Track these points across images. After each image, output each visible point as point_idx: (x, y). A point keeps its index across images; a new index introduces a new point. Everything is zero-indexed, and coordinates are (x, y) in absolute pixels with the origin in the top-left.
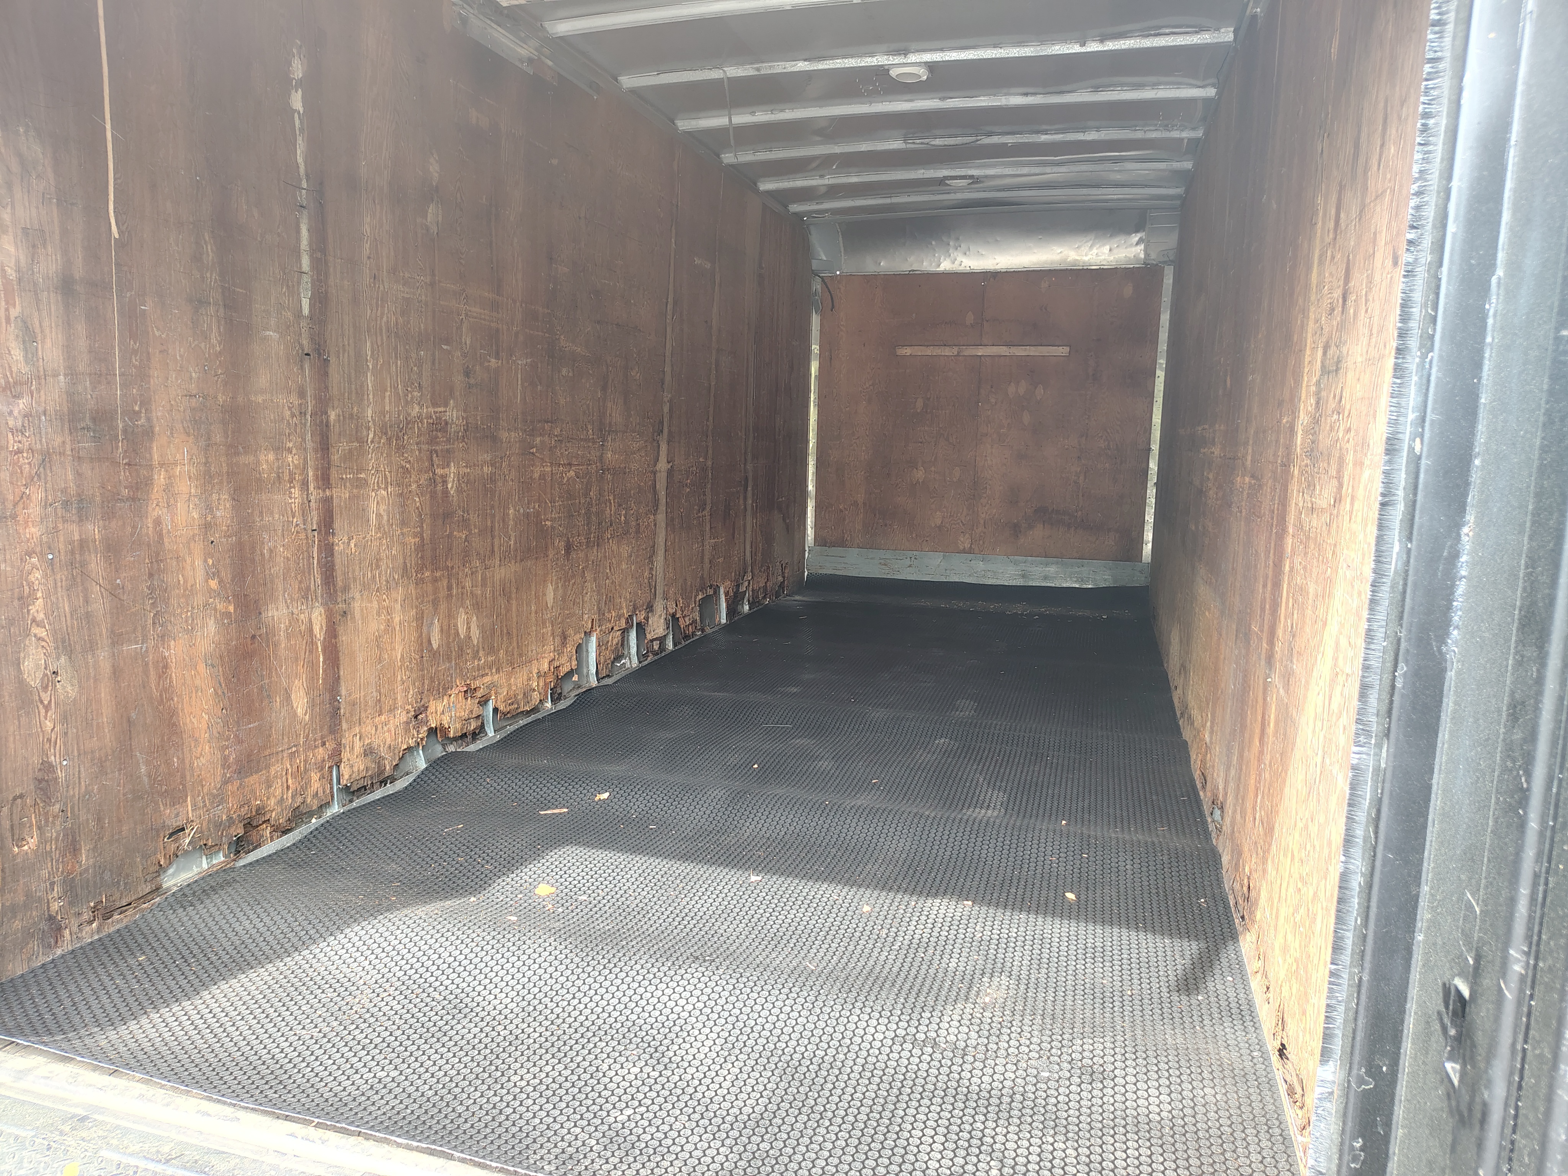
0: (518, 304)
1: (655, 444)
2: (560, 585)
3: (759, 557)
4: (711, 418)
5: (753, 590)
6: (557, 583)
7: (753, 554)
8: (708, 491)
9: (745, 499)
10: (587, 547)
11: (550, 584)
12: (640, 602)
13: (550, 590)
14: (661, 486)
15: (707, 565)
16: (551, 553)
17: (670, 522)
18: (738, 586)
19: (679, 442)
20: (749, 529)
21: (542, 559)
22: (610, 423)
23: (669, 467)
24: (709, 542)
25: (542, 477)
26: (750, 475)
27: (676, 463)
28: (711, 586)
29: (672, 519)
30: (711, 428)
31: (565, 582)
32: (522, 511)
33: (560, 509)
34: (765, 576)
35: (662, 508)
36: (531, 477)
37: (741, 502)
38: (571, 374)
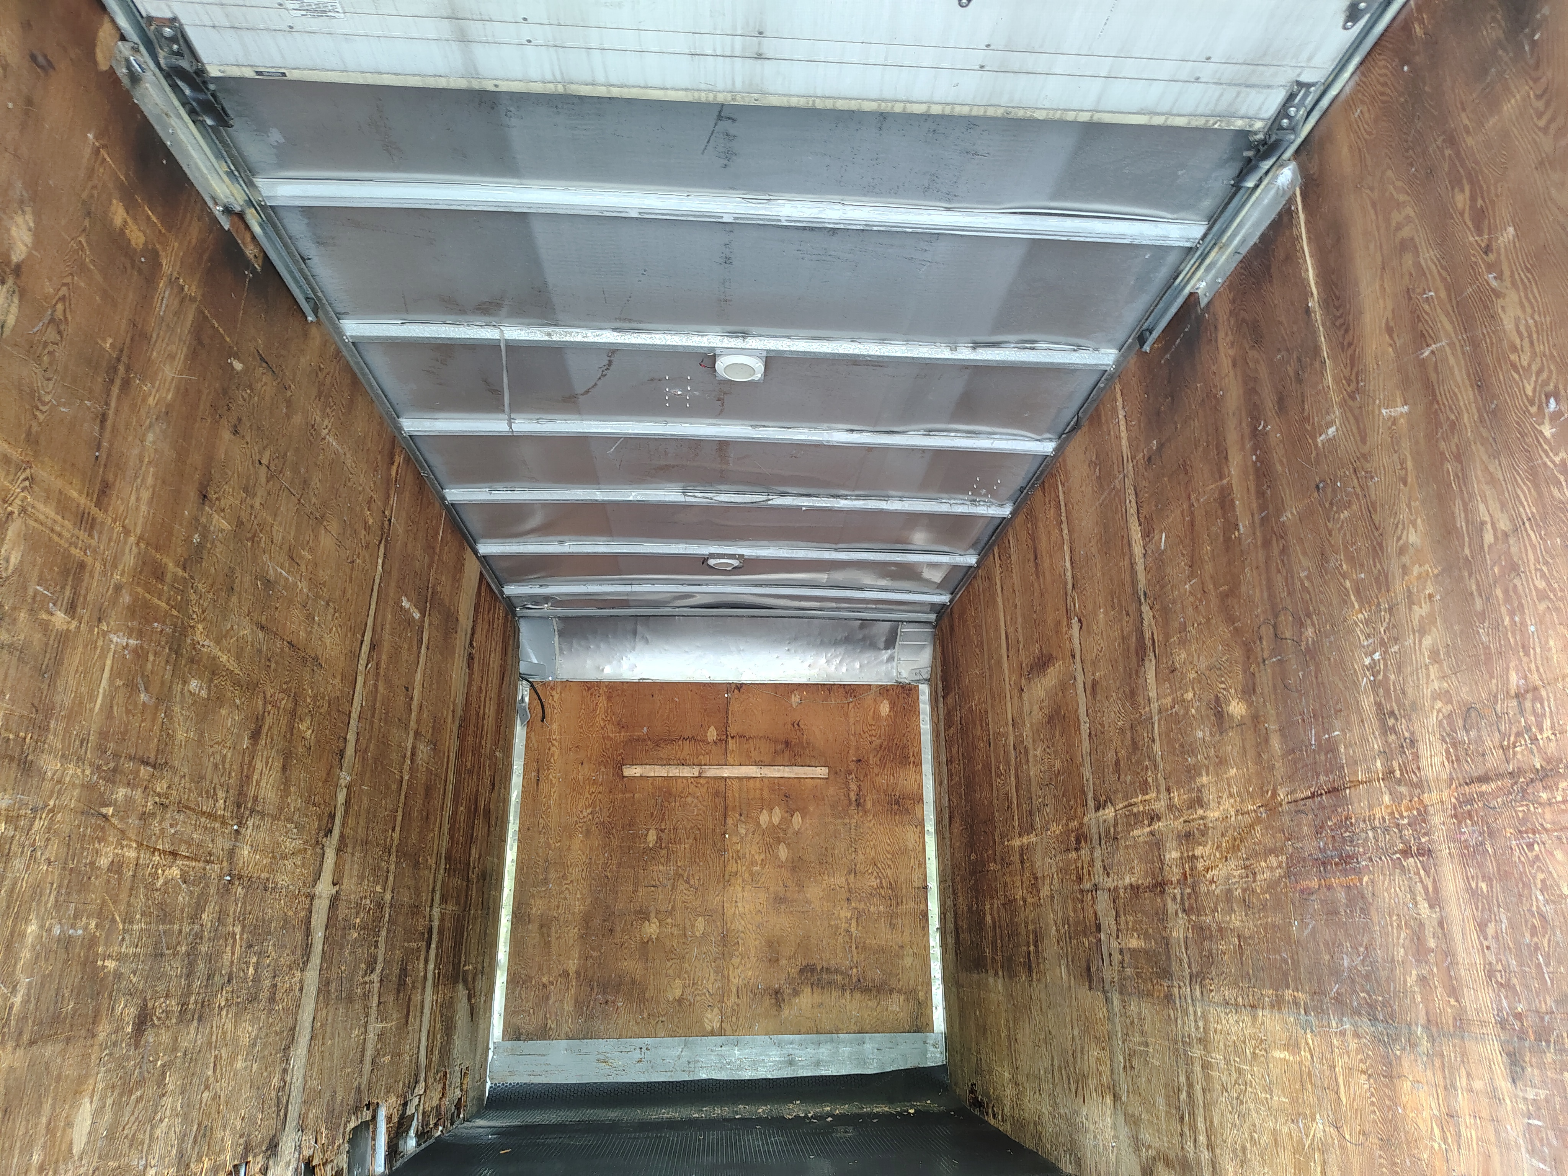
0: (132, 539)
1: (319, 850)
2: (109, 1101)
3: (435, 1057)
4: (398, 828)
5: (424, 1112)
6: (103, 1099)
7: (430, 1051)
8: (382, 940)
9: (426, 961)
10: (180, 1021)
11: (87, 1100)
12: (258, 1136)
13: (86, 1111)
14: (319, 920)
15: (367, 1067)
16: (103, 1031)
17: (324, 988)
18: (405, 1105)
19: (353, 854)
20: (427, 1011)
21: (82, 1042)
22: (255, 799)
23: (334, 892)
24: (375, 1027)
25: (117, 867)
26: (436, 924)
27: (343, 887)
28: (368, 1106)
29: (328, 983)
30: (396, 843)
31: (121, 1095)
32: (57, 931)
33: (140, 938)
34: (440, 1086)
35: (316, 959)
36: (92, 863)
37: (422, 965)
38: (204, 694)
